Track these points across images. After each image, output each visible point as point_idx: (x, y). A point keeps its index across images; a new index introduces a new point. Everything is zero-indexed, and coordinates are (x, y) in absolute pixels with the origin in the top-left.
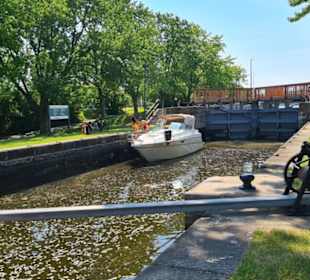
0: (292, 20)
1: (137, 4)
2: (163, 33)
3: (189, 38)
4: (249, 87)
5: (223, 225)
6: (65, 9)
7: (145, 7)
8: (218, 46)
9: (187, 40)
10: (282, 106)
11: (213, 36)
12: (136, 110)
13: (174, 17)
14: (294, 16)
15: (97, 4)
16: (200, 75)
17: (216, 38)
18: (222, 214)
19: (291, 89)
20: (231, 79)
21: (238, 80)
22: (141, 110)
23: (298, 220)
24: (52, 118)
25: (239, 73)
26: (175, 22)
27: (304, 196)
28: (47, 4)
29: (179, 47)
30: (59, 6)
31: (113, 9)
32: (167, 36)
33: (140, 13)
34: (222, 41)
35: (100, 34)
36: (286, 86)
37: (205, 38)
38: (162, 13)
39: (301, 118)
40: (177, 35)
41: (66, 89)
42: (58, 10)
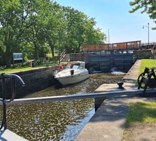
0: (131, 12)
1: (54, 2)
2: (66, 16)
3: (79, 19)
4: (108, 43)
5: (116, 101)
6: (19, 5)
7: (57, 4)
8: (93, 23)
9: (78, 20)
10: (125, 52)
11: (90, 18)
12: (53, 55)
13: (71, 8)
14: (131, 10)
15: (34, 2)
16: (85, 37)
17: (92, 19)
18: (114, 98)
19: (129, 44)
20: (99, 39)
21: (103, 39)
22: (56, 55)
23: (145, 99)
24: (15, 59)
25: (103, 36)
26: (72, 11)
27: (147, 89)
28: (10, 2)
29: (74, 23)
30: (16, 3)
31: (43, 5)
32: (68, 18)
33: (55, 6)
34: (95, 21)
35: (37, 17)
36: (127, 43)
37: (86, 19)
38: (65, 7)
39: (134, 58)
40: (73, 18)
41: (21, 45)
42: (15, 5)
